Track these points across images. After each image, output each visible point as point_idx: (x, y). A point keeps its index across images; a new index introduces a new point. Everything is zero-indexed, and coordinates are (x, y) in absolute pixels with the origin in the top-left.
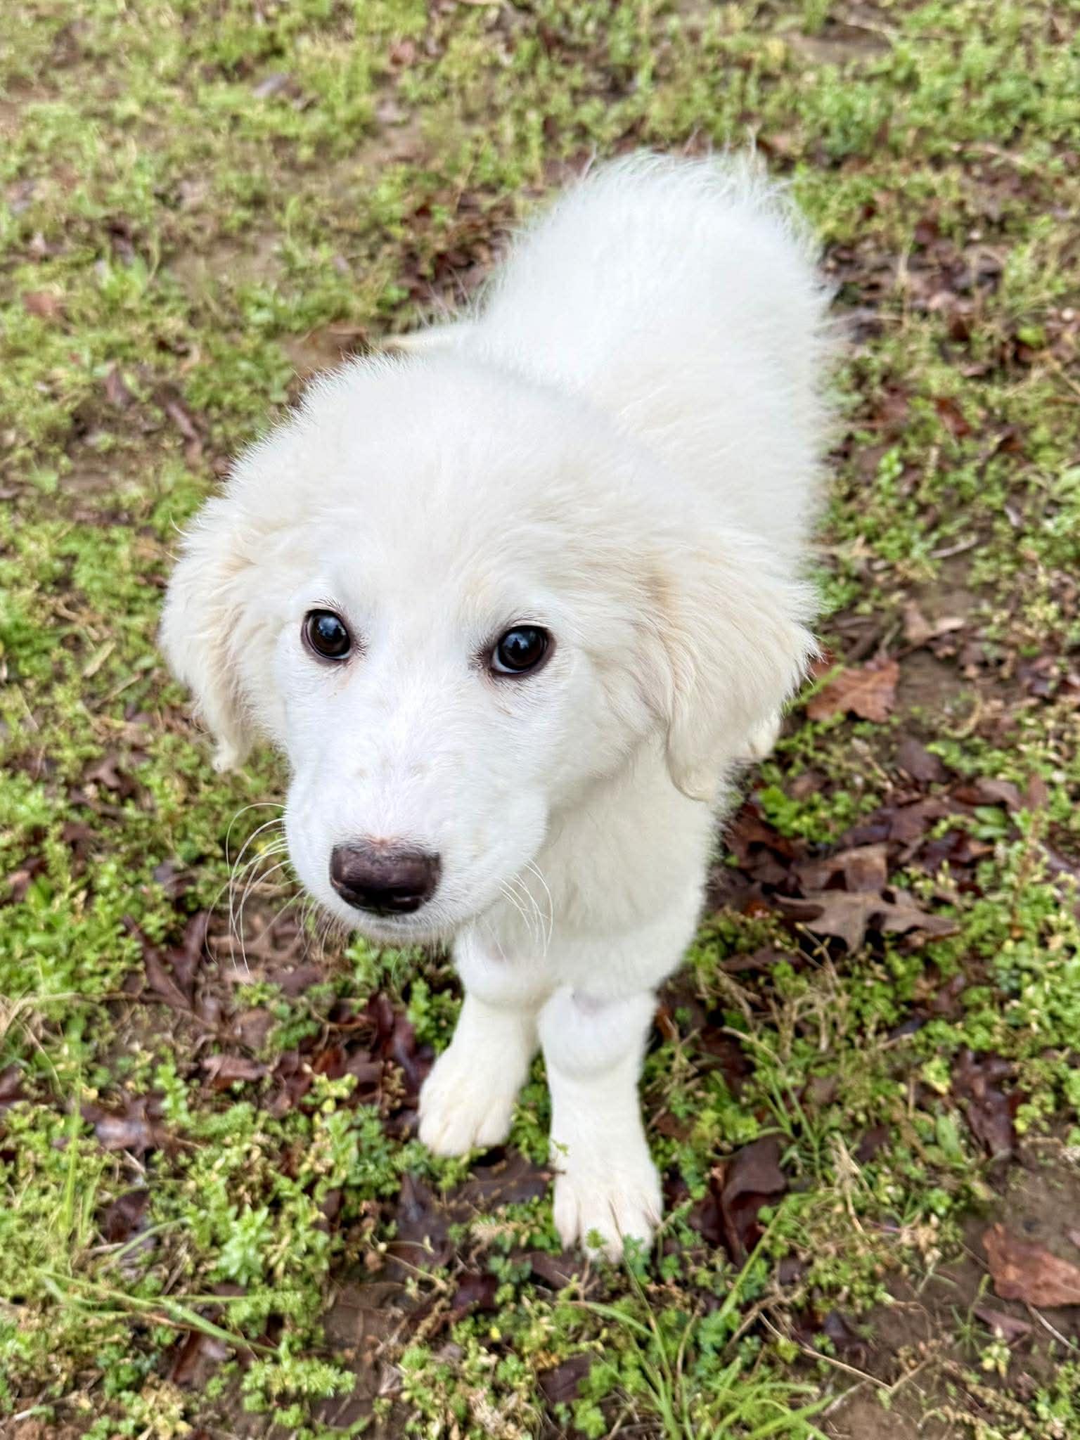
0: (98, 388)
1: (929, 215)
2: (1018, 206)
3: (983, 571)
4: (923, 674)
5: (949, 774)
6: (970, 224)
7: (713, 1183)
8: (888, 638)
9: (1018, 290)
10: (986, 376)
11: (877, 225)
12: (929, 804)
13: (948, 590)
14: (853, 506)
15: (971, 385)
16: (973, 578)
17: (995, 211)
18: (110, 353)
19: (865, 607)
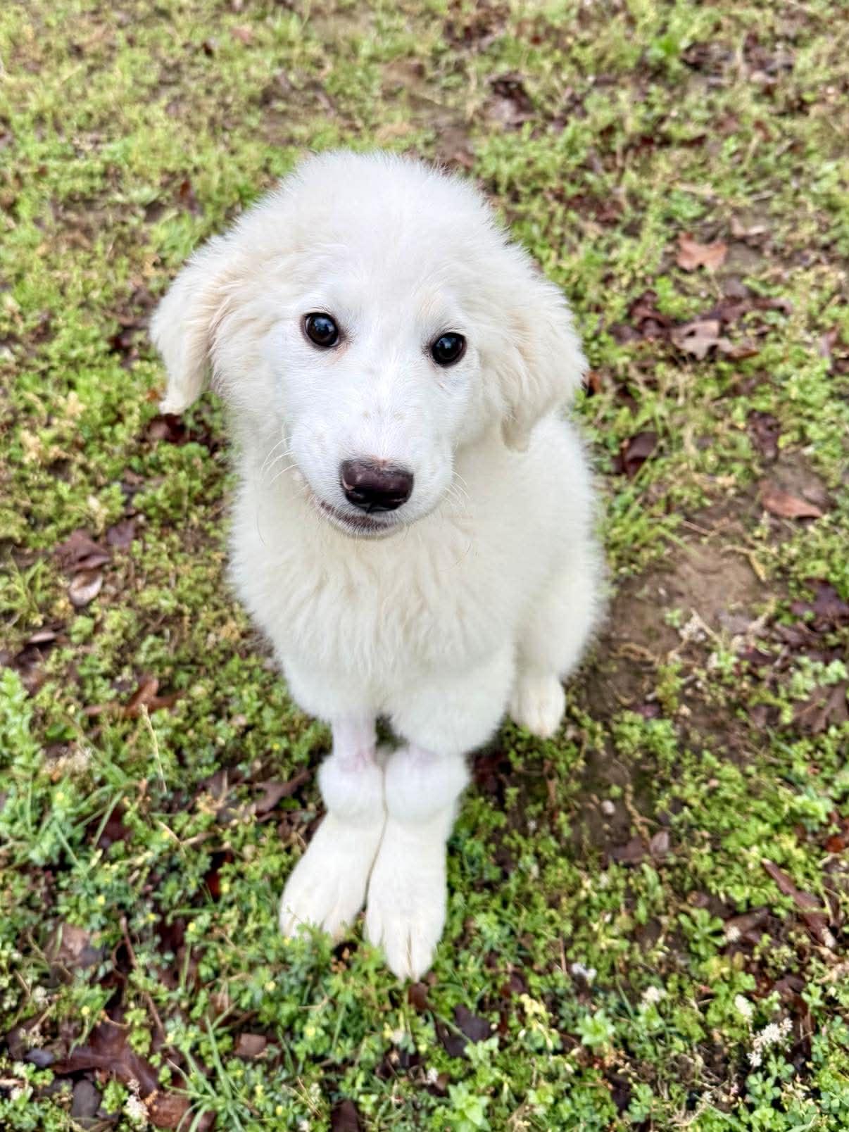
0: (275, 80)
1: (753, 32)
2: (806, 31)
3: (776, 206)
4: (739, 252)
5: (754, 295)
6: (777, 39)
7: (622, 450)
8: (722, 233)
9: (803, 74)
10: (782, 114)
11: (721, 36)
12: (741, 307)
13: (756, 215)
14: (705, 170)
15: (774, 118)
16: (769, 211)
17: (792, 33)
18: (281, 62)
19: (710, 219)
